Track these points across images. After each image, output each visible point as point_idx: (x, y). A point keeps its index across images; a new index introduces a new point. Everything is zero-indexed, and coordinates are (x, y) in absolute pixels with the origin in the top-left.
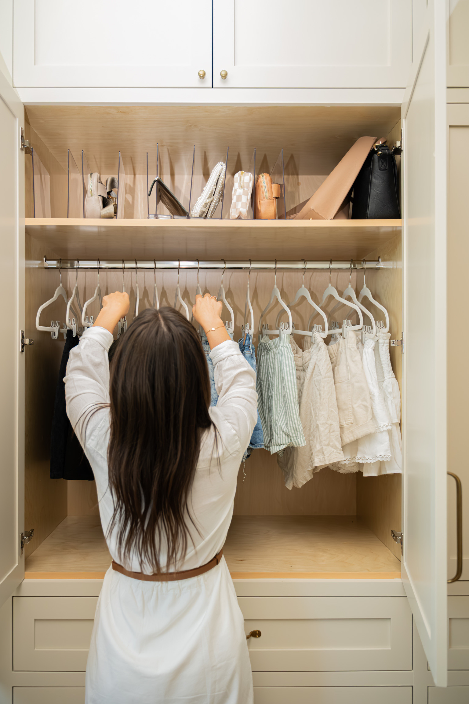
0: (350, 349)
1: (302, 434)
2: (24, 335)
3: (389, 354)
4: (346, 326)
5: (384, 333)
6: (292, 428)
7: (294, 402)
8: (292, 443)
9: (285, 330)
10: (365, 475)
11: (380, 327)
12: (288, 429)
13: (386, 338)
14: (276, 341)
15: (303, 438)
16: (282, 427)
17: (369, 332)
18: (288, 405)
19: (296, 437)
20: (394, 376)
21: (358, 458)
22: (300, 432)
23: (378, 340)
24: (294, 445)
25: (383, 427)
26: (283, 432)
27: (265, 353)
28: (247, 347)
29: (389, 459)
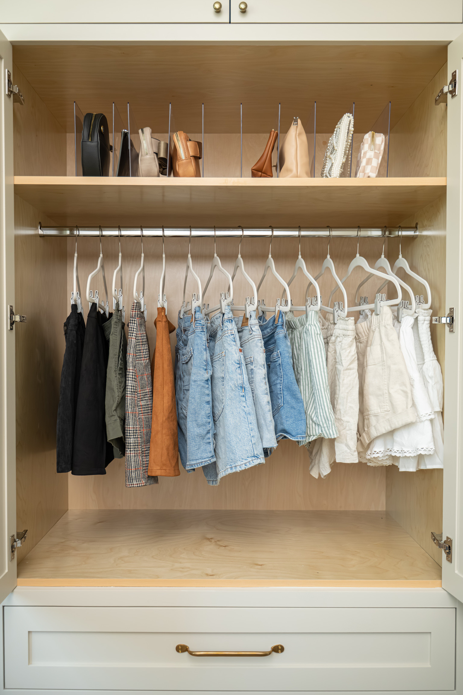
0: (385, 326)
1: (334, 424)
2: (14, 310)
3: (429, 333)
4: (379, 300)
5: (424, 310)
6: (323, 417)
7: (324, 387)
8: (322, 434)
9: (312, 306)
10: (402, 469)
11: (420, 302)
12: (318, 418)
13: (426, 315)
14: (301, 318)
15: (335, 429)
16: (311, 416)
17: (407, 308)
18: (317, 391)
19: (327, 427)
20: (436, 358)
21: (394, 451)
22: (331, 421)
23: (417, 317)
24: (325, 436)
25: (424, 416)
26: (313, 421)
27: (289, 332)
28: (281, 325)
29: (431, 453)
